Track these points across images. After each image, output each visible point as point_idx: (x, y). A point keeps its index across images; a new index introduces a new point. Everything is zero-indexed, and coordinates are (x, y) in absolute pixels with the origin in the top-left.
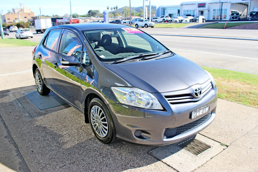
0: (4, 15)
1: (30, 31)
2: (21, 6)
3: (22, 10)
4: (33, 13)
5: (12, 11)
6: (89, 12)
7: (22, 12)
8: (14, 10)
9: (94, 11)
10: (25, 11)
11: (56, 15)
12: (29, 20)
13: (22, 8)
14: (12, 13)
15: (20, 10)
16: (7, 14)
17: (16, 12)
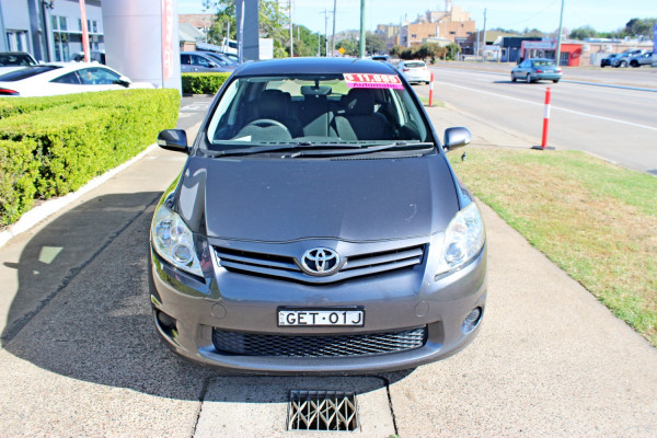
0: (406, 27)
1: (426, 67)
2: (447, 5)
3: (448, 14)
4: (474, 22)
5: (425, 18)
6: (631, 24)
7: (446, 19)
8: (429, 15)
9: (646, 20)
10: (455, 18)
11: (535, 30)
12: (456, 41)
13: (449, 10)
14: (423, 21)
15: (441, 15)
16: (412, 24)
17: (433, 20)
